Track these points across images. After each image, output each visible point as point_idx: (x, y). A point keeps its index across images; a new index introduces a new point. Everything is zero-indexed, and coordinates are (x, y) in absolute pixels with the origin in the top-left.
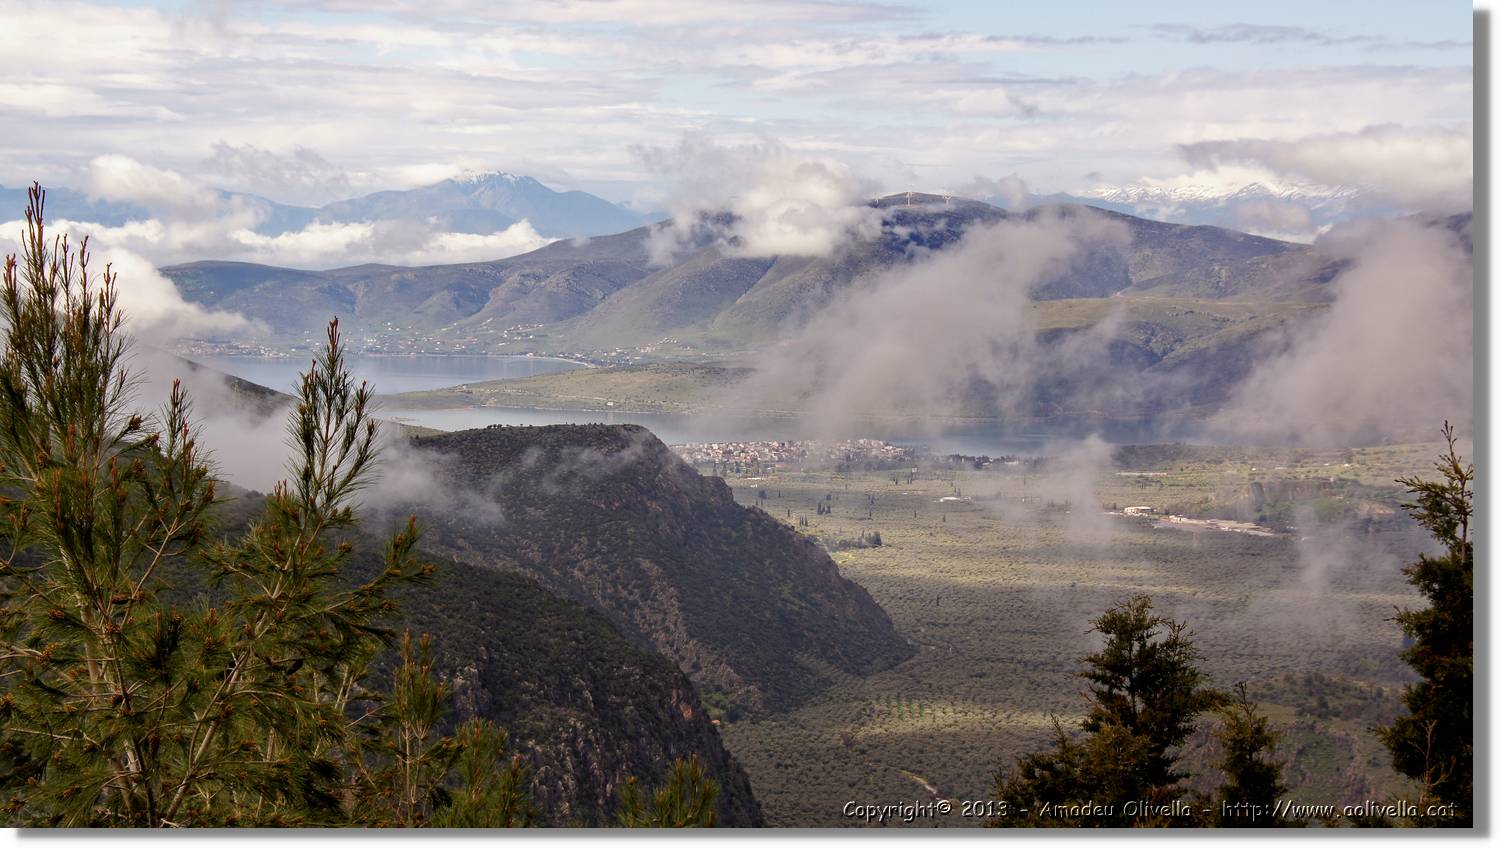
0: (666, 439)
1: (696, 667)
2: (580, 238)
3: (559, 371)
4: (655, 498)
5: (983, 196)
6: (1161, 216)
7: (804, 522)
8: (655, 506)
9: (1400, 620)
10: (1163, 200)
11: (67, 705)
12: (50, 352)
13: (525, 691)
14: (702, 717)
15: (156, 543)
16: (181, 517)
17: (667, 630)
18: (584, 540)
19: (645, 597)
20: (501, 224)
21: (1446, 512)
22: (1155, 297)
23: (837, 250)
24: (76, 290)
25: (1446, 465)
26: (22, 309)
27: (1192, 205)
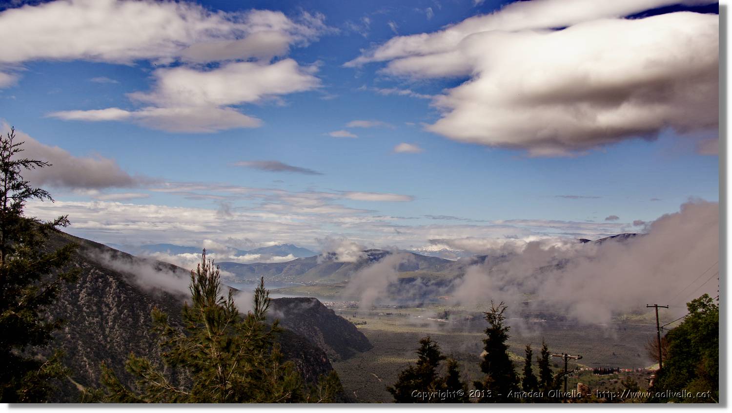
0: (321, 301)
1: (327, 350)
2: (303, 258)
3: (298, 286)
4: (318, 313)
5: (388, 250)
6: (426, 254)
7: (350, 319)
8: (318, 315)
9: (483, 341)
10: (426, 251)
11: (208, 356)
12: (205, 283)
13: (290, 355)
14: (328, 361)
15: (226, 323)
16: (231, 318)
17: (320, 342)
18: (303, 322)
19: (316, 335)
20: (286, 254)
21: (492, 319)
22: (424, 271)
23: (358, 261)
24: (211, 270)
25: (492, 309)
26: (201, 274)
27: (432, 252)
